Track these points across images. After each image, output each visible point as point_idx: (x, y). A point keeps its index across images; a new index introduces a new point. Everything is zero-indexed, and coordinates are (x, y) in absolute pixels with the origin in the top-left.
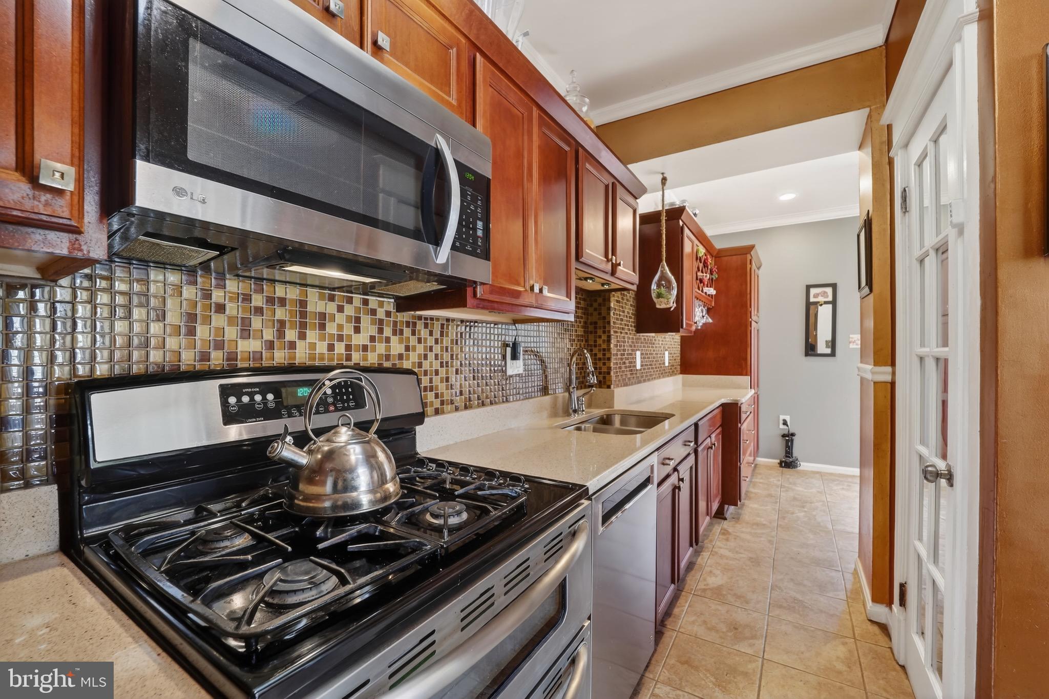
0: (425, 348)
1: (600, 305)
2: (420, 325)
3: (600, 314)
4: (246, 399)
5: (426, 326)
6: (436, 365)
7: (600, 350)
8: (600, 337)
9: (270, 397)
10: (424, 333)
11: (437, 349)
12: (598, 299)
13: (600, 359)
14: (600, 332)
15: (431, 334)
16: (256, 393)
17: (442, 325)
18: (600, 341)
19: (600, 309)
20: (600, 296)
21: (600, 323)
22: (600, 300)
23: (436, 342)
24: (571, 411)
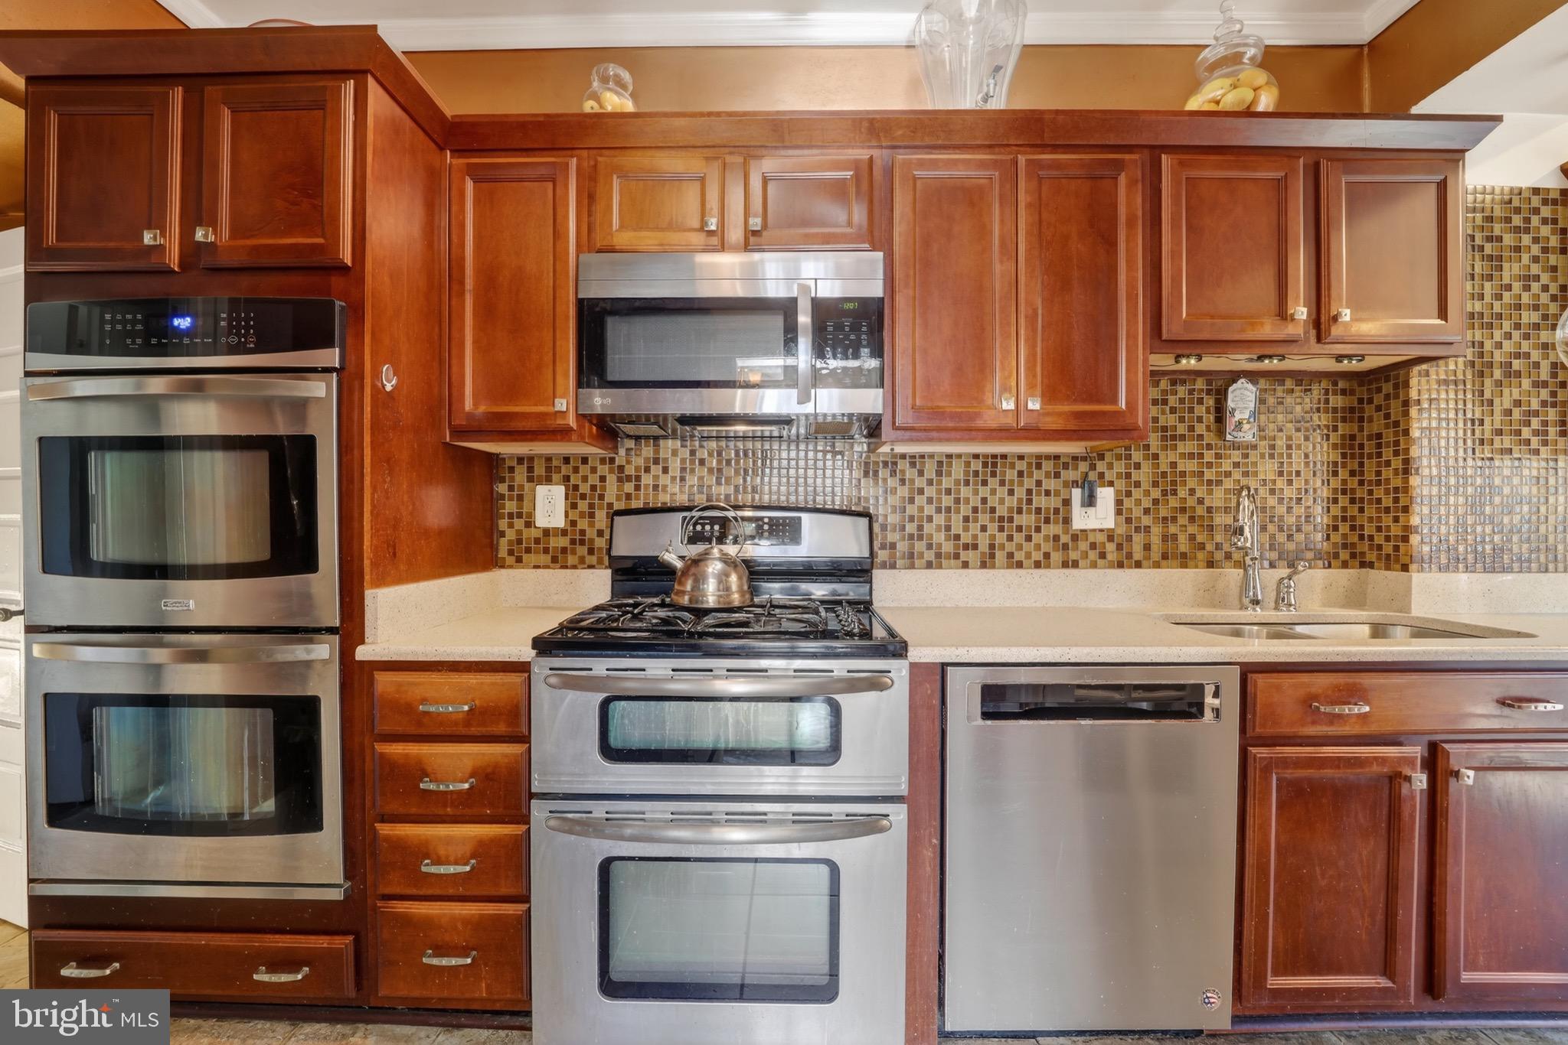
0: (911, 490)
1: (1387, 397)
2: (903, 465)
3: (1387, 416)
4: (699, 528)
5: (913, 465)
6: (929, 510)
7: (1387, 492)
8: (1388, 463)
9: (717, 527)
10: (910, 473)
11: (930, 491)
12: (1384, 385)
13: (1387, 510)
14: (1387, 453)
15: (921, 473)
16: (707, 524)
17: (940, 463)
18: (1387, 473)
19: (1388, 407)
20: (1387, 380)
21: (1389, 436)
22: (1387, 388)
23: (930, 482)
24: (1246, 601)
